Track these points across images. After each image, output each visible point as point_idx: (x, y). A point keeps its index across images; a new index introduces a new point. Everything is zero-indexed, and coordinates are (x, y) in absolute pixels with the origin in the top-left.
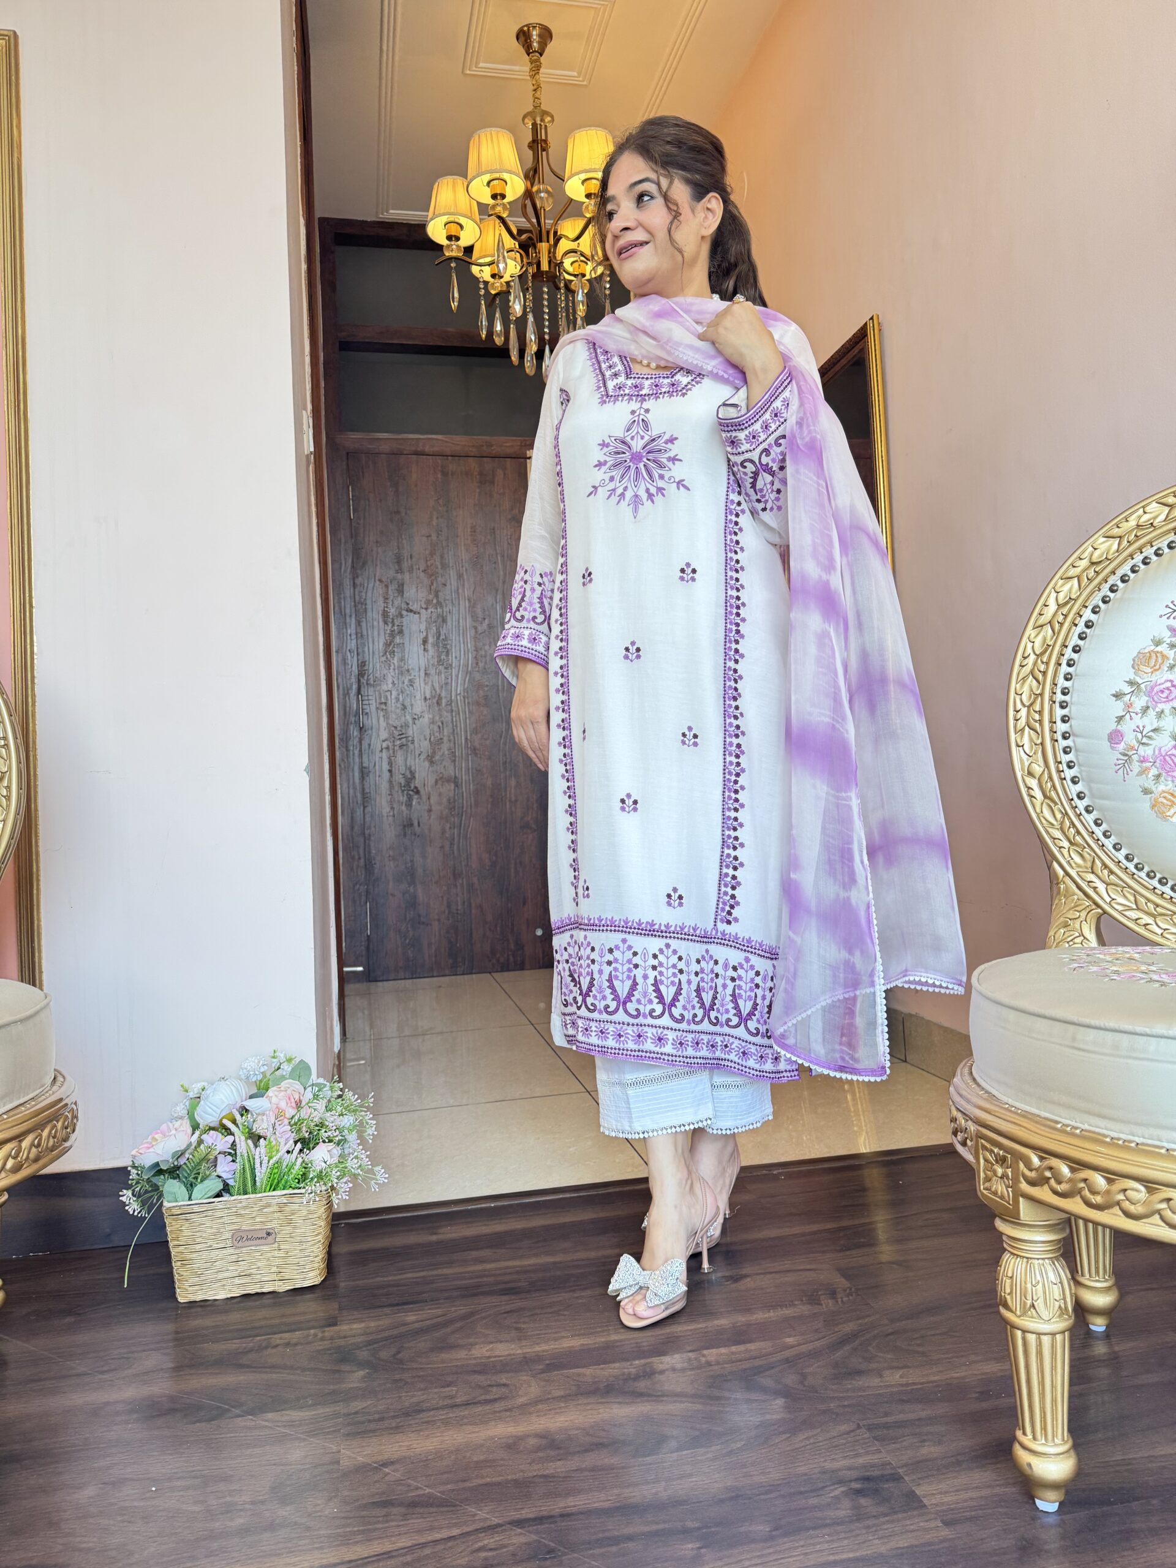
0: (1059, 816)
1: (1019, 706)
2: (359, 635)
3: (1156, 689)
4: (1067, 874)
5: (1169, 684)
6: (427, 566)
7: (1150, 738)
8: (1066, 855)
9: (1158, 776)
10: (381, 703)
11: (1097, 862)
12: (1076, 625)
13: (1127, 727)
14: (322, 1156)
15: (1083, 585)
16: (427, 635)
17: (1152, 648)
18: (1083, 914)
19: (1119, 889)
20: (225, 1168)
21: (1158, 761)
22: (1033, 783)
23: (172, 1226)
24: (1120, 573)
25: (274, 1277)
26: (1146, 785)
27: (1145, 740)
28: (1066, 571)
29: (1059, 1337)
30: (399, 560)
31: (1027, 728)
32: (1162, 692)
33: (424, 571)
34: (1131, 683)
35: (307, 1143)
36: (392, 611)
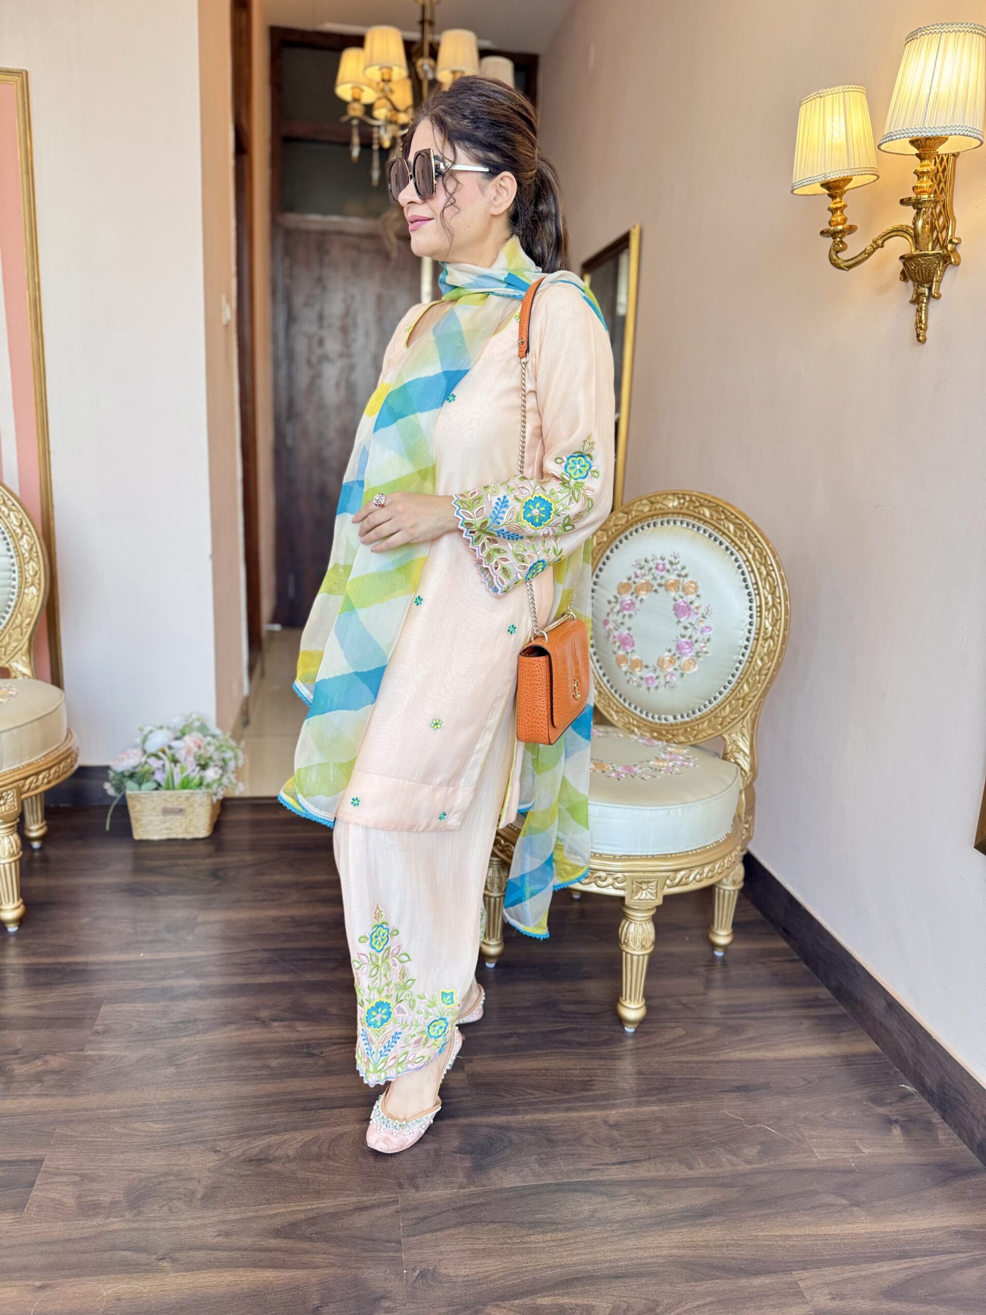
3: (625, 603)
5: (630, 602)
7: (619, 626)
9: (619, 647)
13: (611, 618)
14: (211, 774)
17: (627, 581)
19: (603, 696)
20: (159, 777)
21: (620, 639)
23: (130, 803)
24: (625, 534)
25: (184, 831)
26: (615, 650)
27: (616, 627)
32: (627, 605)
33: (340, 329)
34: (616, 597)
35: (204, 767)
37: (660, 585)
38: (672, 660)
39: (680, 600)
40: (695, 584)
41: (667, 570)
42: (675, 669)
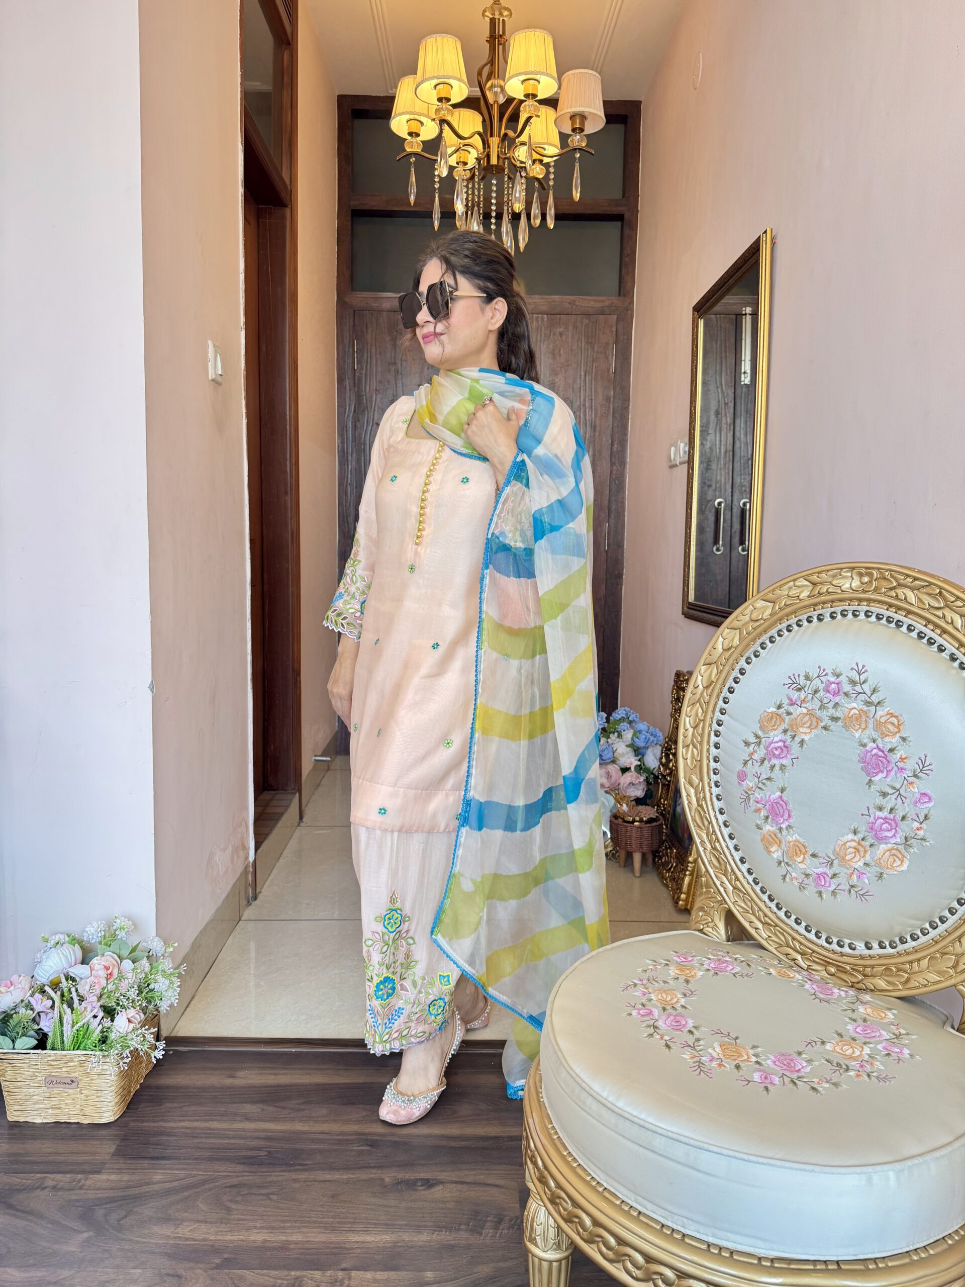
0: (706, 823)
1: (688, 726)
3: (772, 745)
4: (707, 871)
5: (781, 744)
7: (764, 784)
8: (708, 857)
9: (767, 817)
11: (728, 867)
12: (733, 670)
13: (750, 769)
15: (742, 637)
17: (774, 710)
18: (716, 906)
19: (741, 895)
21: (768, 804)
22: (692, 791)
24: (769, 634)
26: (759, 822)
27: (760, 785)
28: (731, 623)
31: (691, 746)
32: (776, 749)
34: (757, 737)
37: (835, 719)
38: (859, 847)
39: (871, 745)
40: (896, 717)
41: (846, 694)
42: (866, 864)
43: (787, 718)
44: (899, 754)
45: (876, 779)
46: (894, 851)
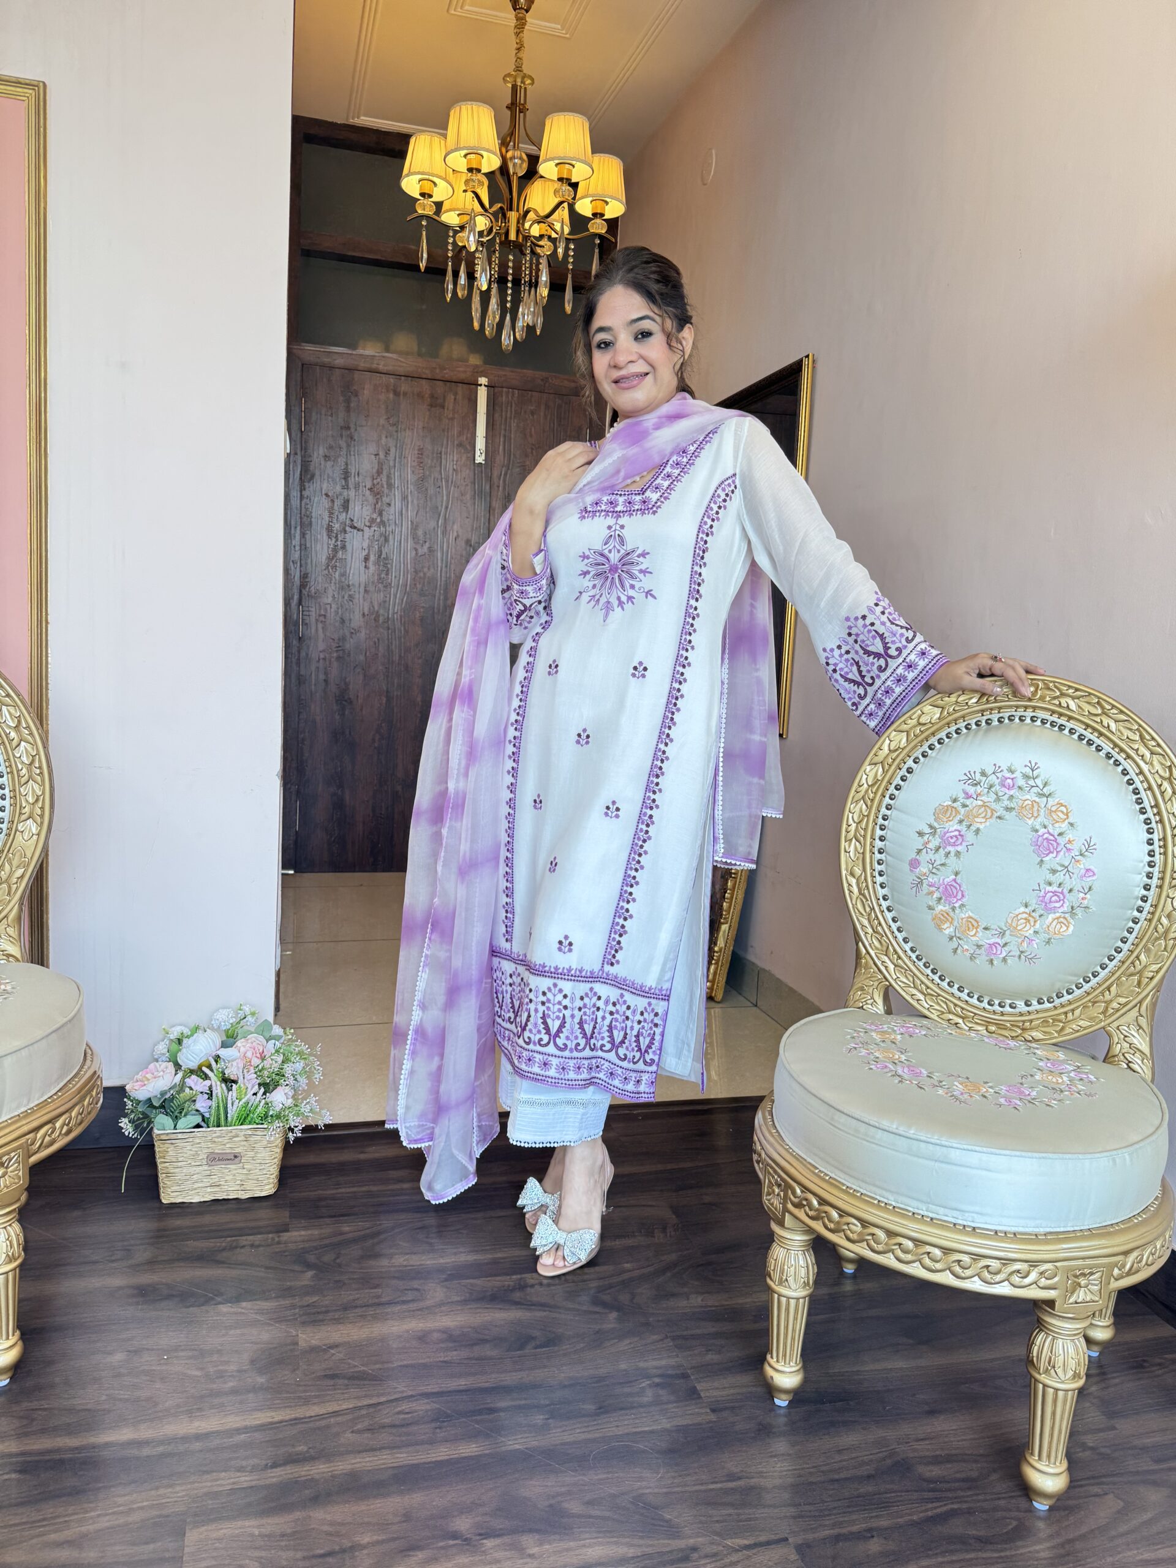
0: (868, 909)
1: (851, 821)
2: (303, 547)
3: (948, 835)
4: (868, 952)
5: (957, 833)
6: (374, 484)
7: (938, 869)
8: (869, 939)
9: (940, 899)
10: (320, 615)
11: (890, 947)
12: (900, 769)
13: (924, 857)
14: (280, 1098)
15: (910, 739)
16: (369, 552)
17: (950, 803)
18: (876, 984)
20: (202, 1104)
22: (853, 881)
23: (159, 1148)
24: (938, 737)
25: (238, 1188)
26: (930, 903)
27: (934, 870)
28: (898, 726)
29: (801, 1301)
30: (346, 475)
31: (854, 840)
32: (952, 838)
33: (370, 489)
34: (931, 827)
35: (268, 1087)
36: (337, 526)
37: (1009, 810)
38: (1030, 918)
39: (1042, 831)
40: (1065, 806)
41: (1020, 788)
42: (1036, 932)
43: (962, 811)
44: (1070, 836)
45: (1046, 859)
46: (1062, 920)
